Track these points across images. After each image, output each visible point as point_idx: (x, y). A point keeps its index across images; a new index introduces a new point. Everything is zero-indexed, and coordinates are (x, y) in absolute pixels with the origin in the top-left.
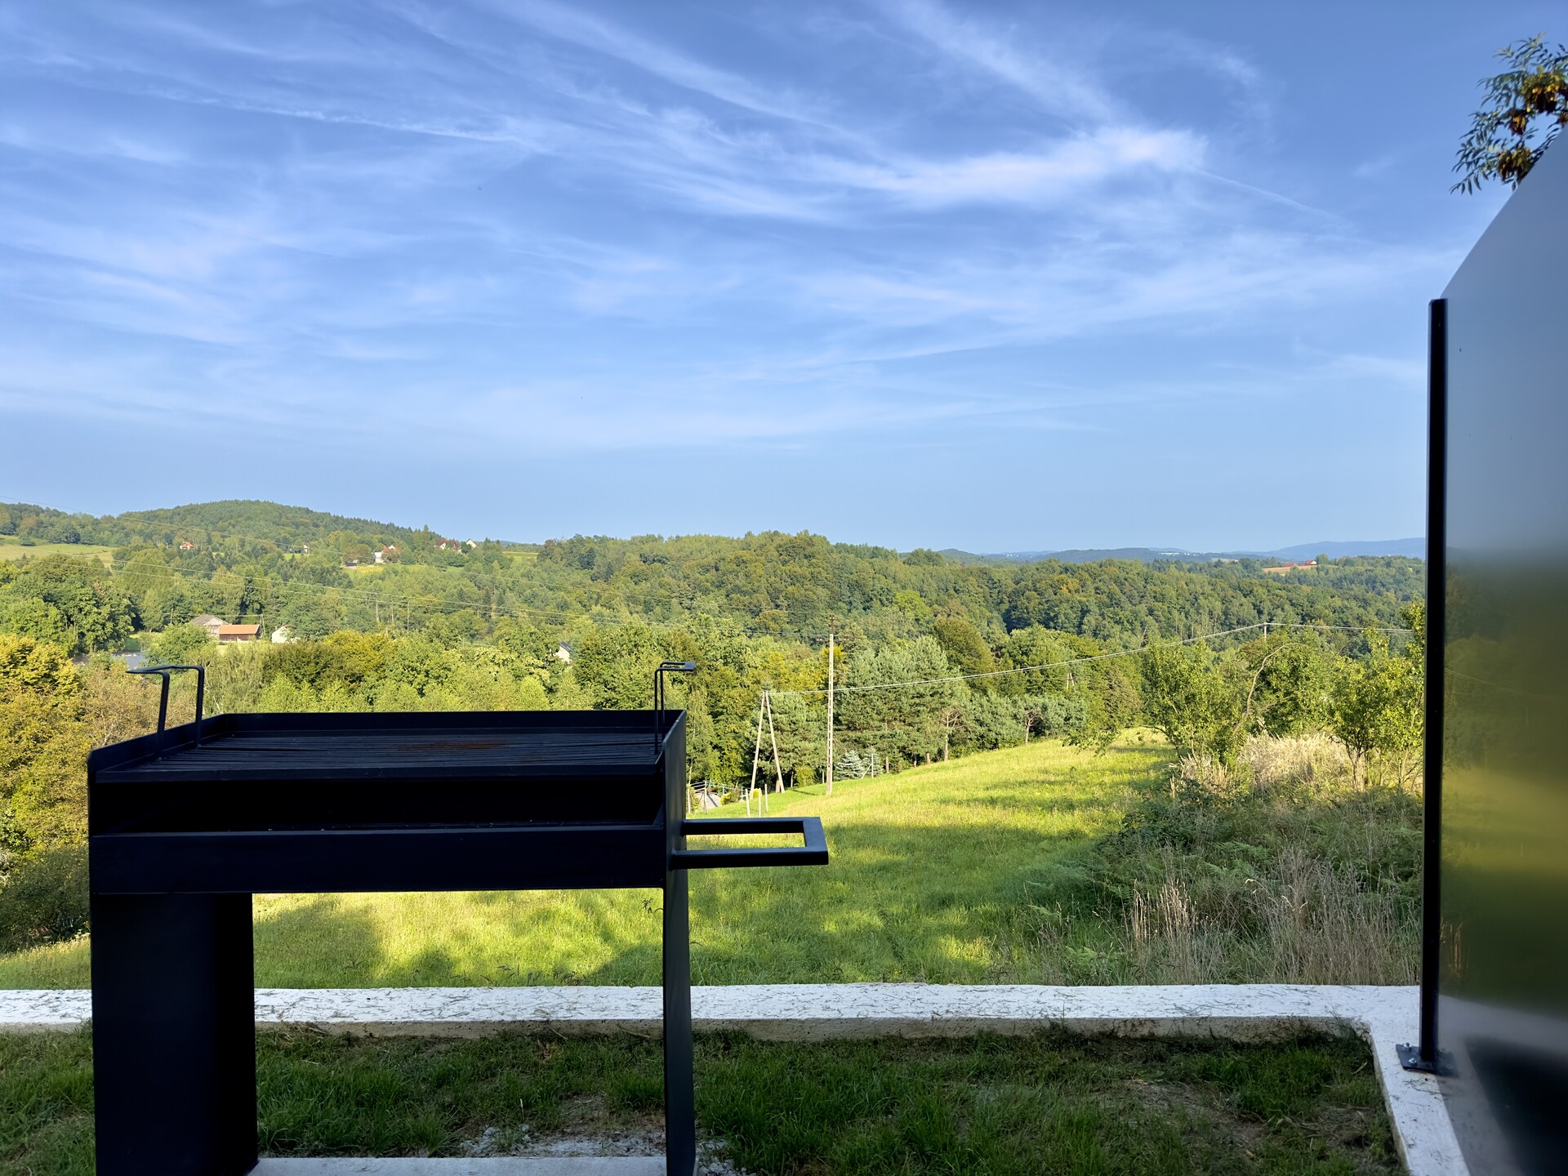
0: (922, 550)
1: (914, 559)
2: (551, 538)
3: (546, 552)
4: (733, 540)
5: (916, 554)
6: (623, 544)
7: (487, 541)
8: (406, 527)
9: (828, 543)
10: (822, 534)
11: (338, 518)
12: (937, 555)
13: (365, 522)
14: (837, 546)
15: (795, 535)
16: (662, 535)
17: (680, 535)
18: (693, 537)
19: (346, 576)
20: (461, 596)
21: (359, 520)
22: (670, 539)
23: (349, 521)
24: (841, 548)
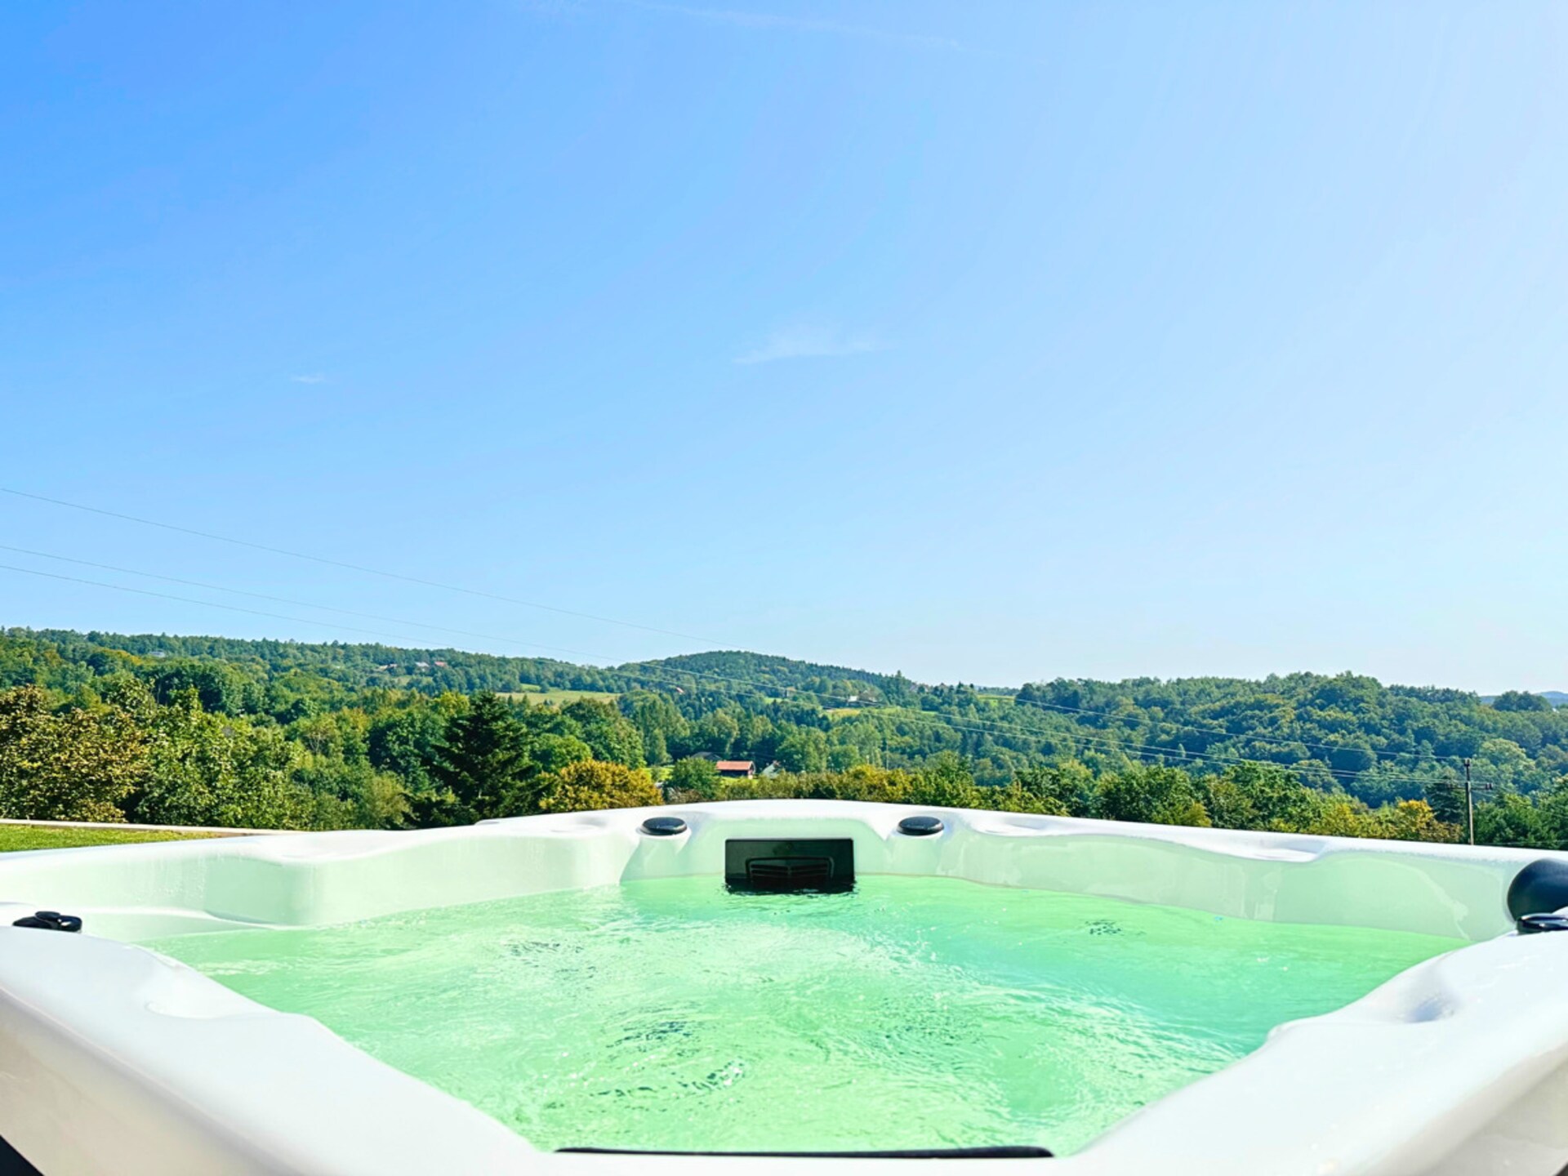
0: (1515, 693)
1: (1506, 702)
2: (1030, 682)
3: (1026, 695)
4: (1249, 683)
5: (1506, 697)
6: (1112, 687)
7: (960, 685)
8: (877, 673)
9: (1379, 686)
10: (1371, 676)
11: (812, 665)
12: (1539, 698)
13: (838, 668)
14: (1392, 688)
15: (1334, 676)
16: (1159, 677)
17: (1182, 677)
18: (1198, 680)
19: (825, 718)
20: (938, 737)
21: (832, 667)
22: (1169, 681)
23: (823, 668)
24: (1396, 690)
